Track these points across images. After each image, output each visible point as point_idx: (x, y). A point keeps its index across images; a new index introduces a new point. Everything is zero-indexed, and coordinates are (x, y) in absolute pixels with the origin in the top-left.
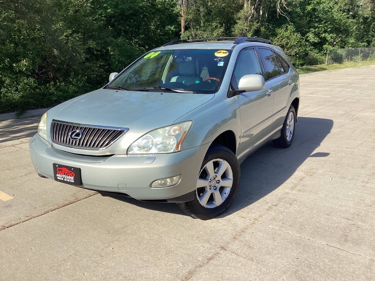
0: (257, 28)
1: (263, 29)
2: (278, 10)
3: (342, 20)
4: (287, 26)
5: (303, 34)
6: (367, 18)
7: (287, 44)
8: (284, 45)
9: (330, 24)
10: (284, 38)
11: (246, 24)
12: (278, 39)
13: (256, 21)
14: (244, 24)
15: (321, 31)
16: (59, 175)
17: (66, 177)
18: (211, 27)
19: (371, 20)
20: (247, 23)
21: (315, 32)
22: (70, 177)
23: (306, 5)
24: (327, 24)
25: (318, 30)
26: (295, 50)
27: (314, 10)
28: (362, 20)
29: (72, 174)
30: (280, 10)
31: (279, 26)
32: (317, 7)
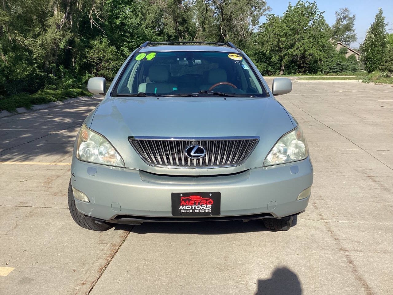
0: (71, 38)
1: (77, 40)
2: (92, 21)
3: (152, 37)
4: (101, 39)
5: (118, 48)
6: (171, 36)
7: (104, 57)
8: (101, 58)
9: (142, 39)
10: (100, 51)
11: (58, 33)
12: (94, 51)
13: (70, 31)
14: (56, 32)
15: (134, 45)
16: (185, 207)
17: (198, 207)
18: (33, 33)
19: (174, 38)
20: (60, 32)
21: (129, 46)
22: (206, 206)
23: (114, 18)
24: (139, 39)
25: (131, 45)
26: (113, 64)
27: (122, 24)
28: (167, 38)
29: (208, 201)
30: (93, 21)
31: (94, 38)
32: (125, 22)
